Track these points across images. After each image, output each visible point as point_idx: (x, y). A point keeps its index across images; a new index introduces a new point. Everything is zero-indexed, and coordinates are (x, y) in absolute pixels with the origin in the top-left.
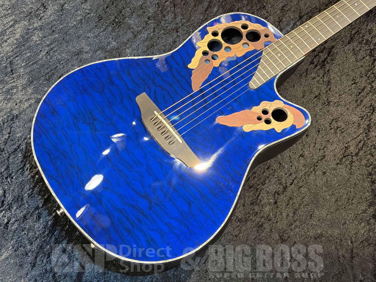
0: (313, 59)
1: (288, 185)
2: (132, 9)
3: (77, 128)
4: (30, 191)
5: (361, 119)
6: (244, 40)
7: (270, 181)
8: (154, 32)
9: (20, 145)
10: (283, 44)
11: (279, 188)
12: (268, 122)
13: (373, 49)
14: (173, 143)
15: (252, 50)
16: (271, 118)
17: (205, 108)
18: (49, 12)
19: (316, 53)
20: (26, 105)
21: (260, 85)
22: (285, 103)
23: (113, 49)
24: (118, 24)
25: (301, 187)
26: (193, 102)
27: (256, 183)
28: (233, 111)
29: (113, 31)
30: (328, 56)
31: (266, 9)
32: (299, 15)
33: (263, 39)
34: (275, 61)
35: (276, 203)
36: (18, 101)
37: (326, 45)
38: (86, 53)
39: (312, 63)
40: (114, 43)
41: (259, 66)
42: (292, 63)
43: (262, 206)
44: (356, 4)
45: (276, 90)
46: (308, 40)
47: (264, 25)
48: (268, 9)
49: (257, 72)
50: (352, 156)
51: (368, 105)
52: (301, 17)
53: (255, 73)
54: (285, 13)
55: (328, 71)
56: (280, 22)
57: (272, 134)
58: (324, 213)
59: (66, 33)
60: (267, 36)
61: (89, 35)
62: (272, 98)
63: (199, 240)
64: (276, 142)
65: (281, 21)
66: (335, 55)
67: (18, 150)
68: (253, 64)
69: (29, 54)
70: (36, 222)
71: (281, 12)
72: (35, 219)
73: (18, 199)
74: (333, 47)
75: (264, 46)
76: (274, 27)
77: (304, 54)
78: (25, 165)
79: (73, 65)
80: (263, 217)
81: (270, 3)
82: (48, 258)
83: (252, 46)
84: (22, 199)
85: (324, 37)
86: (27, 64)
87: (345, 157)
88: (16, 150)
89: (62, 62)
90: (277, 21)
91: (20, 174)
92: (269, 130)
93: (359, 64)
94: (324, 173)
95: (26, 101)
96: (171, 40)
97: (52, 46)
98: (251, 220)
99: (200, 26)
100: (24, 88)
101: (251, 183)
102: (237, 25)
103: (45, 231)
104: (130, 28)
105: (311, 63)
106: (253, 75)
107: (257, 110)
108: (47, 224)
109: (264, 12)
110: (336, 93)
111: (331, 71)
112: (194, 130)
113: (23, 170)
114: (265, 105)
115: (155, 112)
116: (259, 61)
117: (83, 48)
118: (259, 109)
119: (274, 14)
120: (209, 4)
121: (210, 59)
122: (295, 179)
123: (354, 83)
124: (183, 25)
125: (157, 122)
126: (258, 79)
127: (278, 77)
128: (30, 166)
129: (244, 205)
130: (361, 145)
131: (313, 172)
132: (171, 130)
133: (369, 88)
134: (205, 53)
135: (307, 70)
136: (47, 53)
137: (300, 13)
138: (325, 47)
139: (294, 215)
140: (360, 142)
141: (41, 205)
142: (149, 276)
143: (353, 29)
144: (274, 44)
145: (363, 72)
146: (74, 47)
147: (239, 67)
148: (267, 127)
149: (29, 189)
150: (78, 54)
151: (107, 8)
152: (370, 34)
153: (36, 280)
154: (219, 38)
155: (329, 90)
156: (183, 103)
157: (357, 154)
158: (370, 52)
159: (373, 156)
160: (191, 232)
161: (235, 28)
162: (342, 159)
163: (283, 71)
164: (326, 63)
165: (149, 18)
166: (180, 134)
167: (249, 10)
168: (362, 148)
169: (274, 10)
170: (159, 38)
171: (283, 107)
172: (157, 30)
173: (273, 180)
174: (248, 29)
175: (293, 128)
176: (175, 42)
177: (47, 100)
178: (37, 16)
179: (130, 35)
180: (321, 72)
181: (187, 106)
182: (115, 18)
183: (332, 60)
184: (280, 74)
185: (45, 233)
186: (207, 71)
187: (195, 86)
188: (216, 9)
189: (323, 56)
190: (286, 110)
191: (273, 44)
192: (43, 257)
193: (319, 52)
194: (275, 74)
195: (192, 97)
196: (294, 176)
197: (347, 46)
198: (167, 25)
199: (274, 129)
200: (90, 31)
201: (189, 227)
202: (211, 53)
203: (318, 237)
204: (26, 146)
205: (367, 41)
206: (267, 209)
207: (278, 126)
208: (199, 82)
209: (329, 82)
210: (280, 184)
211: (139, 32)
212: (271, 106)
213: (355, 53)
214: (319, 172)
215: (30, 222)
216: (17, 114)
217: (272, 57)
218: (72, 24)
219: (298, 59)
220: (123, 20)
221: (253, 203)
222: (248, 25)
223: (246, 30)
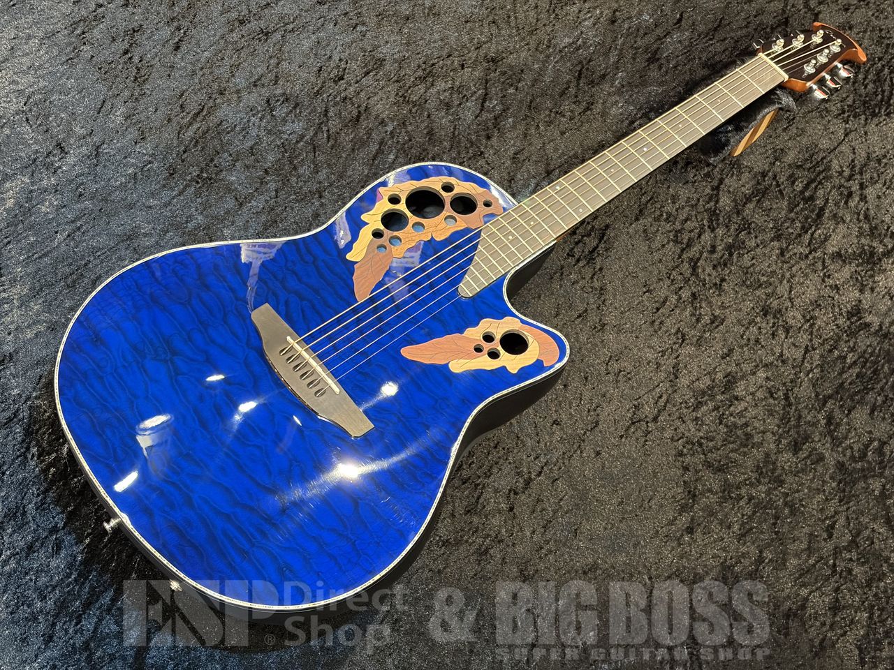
0: (573, 249)
1: (533, 477)
2: (234, 155)
3: (142, 370)
4: (40, 498)
5: (662, 356)
6: (448, 210)
7: (500, 469)
8: (277, 197)
9: (18, 410)
10: (518, 218)
11: (516, 482)
12: (494, 355)
13: (679, 230)
14: (322, 394)
15: (462, 228)
16: (500, 348)
17: (381, 331)
18: (71, 160)
19: (577, 237)
20: (30, 334)
21: (479, 290)
22: (523, 321)
23: (198, 227)
24: (207, 180)
25: (556, 479)
26: (359, 321)
27: (475, 473)
28: (431, 335)
29: (198, 194)
30: (600, 242)
31: (484, 158)
32: (546, 168)
33: (481, 209)
34: (505, 248)
35: (511, 509)
36: (12, 327)
37: (597, 224)
38: (146, 235)
39: (570, 255)
40: (200, 218)
41: (475, 257)
42: (533, 253)
43: (486, 517)
44: (645, 149)
45: (506, 299)
46: (560, 210)
47: (483, 184)
48: (488, 158)
49: (472, 268)
50: (647, 422)
51: (673, 331)
52: (549, 173)
53: (469, 271)
54: (520, 165)
55: (601, 269)
56: (511, 181)
57: (501, 376)
58: (599, 525)
59: (105, 200)
60: (487, 204)
61: (152, 202)
62: (502, 313)
63: (375, 565)
64: (510, 390)
65: (513, 179)
66: (611, 240)
67: (15, 420)
68: (465, 254)
69: (32, 239)
70: (53, 557)
71: (513, 163)
72: (50, 551)
73: (15, 514)
74: (607, 227)
75: (483, 223)
76: (501, 189)
77: (555, 237)
78: (28, 449)
79: (121, 259)
80: (488, 536)
81: (492, 146)
82: (77, 624)
83: (462, 222)
84: (24, 513)
85: (589, 207)
86: (29, 257)
87: (633, 423)
88: (10, 420)
89: (98, 254)
90: (505, 180)
91: (19, 465)
92: (496, 369)
93: (657, 256)
94: (598, 453)
95: (29, 326)
96: (309, 212)
97: (78, 224)
98: (467, 541)
99: (363, 187)
100: (24, 302)
101: (465, 473)
102: (434, 183)
103: (71, 573)
104: (229, 191)
105: (568, 254)
106: (465, 273)
107: (474, 334)
108: (74, 560)
109: (481, 162)
110: (616, 308)
111: (605, 270)
112: (361, 370)
113: (26, 458)
114: (487, 325)
115: (289, 338)
116: (475, 247)
117: (139, 227)
118: (477, 332)
119: (500, 166)
120: (380, 147)
121: (387, 243)
122: (546, 464)
123: (647, 291)
124: (331, 185)
125: (292, 357)
126: (475, 279)
127: (509, 276)
128: (38, 450)
129: (453, 515)
130: (661, 403)
131: (579, 452)
132: (319, 369)
133: (673, 299)
134: (377, 234)
135: (562, 267)
136: (69, 236)
137: (548, 164)
138: (593, 227)
139: (545, 531)
140: (660, 397)
141: (61, 525)
142: (275, 653)
143: (643, 194)
144: (501, 218)
145: (664, 271)
146: (121, 223)
147: (439, 259)
148: (491, 364)
149: (38, 495)
150: (129, 238)
151: (184, 152)
152: (674, 203)
153: (54, 666)
154: (402, 207)
155: (603, 304)
156: (339, 321)
157: (655, 419)
158: (676, 236)
159: (684, 422)
160: (361, 551)
161: (430, 190)
162: (629, 428)
163: (517, 265)
164: (596, 255)
165: (266, 172)
166: (336, 378)
167: (455, 158)
168: (665, 406)
169: (500, 159)
170: (286, 208)
171: (520, 328)
172: (282, 195)
173: (506, 469)
174: (454, 192)
175: (538, 366)
176: (316, 216)
177: (82, 319)
178: (48, 166)
179: (230, 203)
180: (588, 272)
181: (347, 328)
182: (202, 172)
183: (606, 250)
184: (513, 272)
185: (70, 578)
186: (381, 265)
187: (361, 292)
188: (392, 156)
189: (591, 242)
190: (526, 333)
191: (499, 217)
192: (68, 623)
193: (583, 236)
194: (504, 271)
195: (355, 311)
196: (543, 460)
197: (633, 226)
198: (300, 184)
199: (504, 368)
200: (153, 195)
201: (356, 542)
202: (388, 233)
203: (590, 570)
204: (30, 413)
205: (669, 215)
206: (495, 521)
207: (512, 363)
208: (367, 284)
209: (601, 289)
210: (518, 474)
211: (249, 198)
212: (498, 328)
213: (647, 236)
214: (588, 451)
215: (40, 556)
216: (12, 351)
217: (498, 241)
218: (116, 181)
219: (544, 244)
220: (217, 174)
221: (469, 511)
222: (453, 185)
223: (449, 194)
